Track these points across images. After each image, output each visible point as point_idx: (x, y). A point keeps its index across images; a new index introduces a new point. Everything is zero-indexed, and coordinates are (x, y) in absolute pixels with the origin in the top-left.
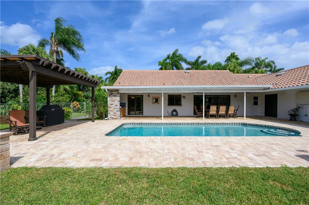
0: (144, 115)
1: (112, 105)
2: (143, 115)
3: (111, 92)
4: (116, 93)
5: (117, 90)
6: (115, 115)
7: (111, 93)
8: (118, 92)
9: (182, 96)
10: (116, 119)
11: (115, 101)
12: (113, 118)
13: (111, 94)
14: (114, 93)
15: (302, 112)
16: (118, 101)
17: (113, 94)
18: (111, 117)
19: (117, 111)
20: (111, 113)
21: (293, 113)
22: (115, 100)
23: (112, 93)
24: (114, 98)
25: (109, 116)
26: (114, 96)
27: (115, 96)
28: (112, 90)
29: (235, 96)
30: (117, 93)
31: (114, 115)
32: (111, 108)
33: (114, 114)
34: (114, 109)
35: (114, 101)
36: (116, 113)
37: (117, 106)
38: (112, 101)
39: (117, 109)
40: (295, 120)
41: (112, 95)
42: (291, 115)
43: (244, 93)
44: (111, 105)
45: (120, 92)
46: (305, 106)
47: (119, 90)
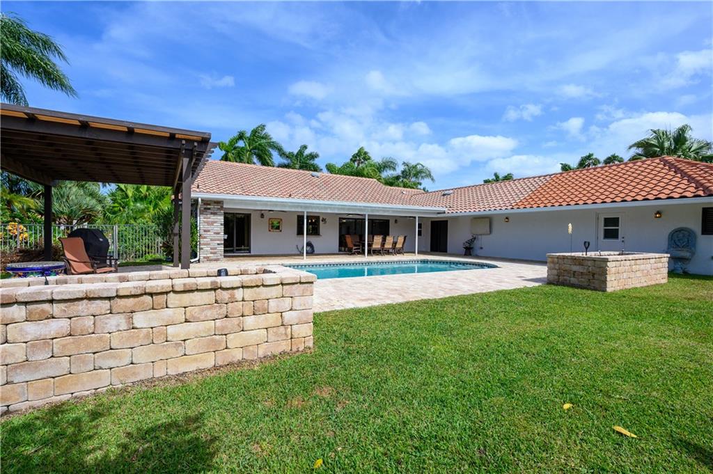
0: (252, 253)
1: (209, 231)
2: (250, 252)
3: (204, 204)
4: (215, 207)
5: (219, 202)
6: (215, 253)
7: (205, 206)
8: (222, 208)
9: (321, 219)
10: (217, 260)
11: (214, 224)
12: (209, 259)
13: (205, 209)
14: (212, 207)
15: (477, 244)
16: (221, 224)
17: (209, 209)
18: (204, 257)
19: (218, 244)
20: (206, 248)
21: (468, 245)
22: (215, 222)
23: (209, 207)
24: (213, 218)
25: (201, 255)
26: (212, 213)
27: (215, 214)
28: (208, 201)
29: (396, 221)
30: (219, 207)
31: (211, 253)
32: (205, 238)
33: (213, 251)
34: (212, 240)
35: (212, 223)
36: (215, 249)
37: (218, 233)
38: (208, 223)
39: (218, 240)
40: (470, 255)
41: (208, 211)
42: (466, 248)
43: (415, 218)
44: (205, 231)
45: (224, 206)
46: (480, 237)
47: (223, 201)
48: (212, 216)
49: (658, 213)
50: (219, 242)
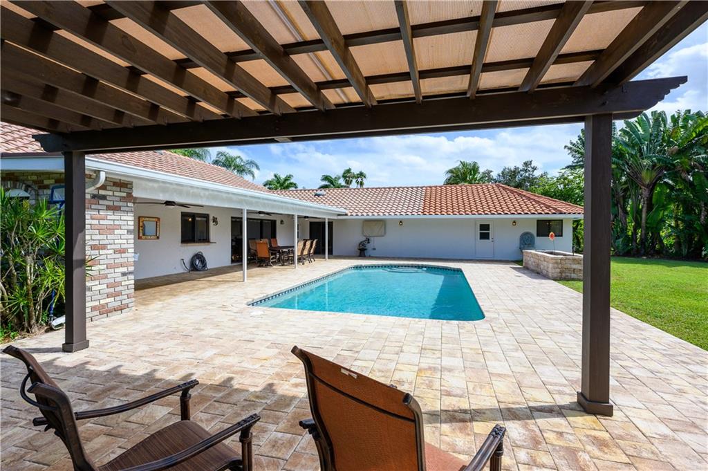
1: (104, 247)
4: (116, 194)
5: (124, 184)
6: (116, 295)
7: (96, 192)
8: (129, 195)
9: (211, 218)
10: (120, 309)
11: (116, 232)
12: (103, 310)
13: (94, 197)
14: (111, 193)
15: (369, 246)
16: (129, 232)
17: (104, 197)
18: (95, 307)
19: (124, 274)
20: (97, 286)
21: (361, 247)
22: (117, 227)
23: (103, 192)
24: (112, 218)
26: (109, 208)
27: (115, 209)
29: (282, 222)
30: (124, 195)
31: (109, 295)
32: (98, 263)
33: (112, 290)
34: (110, 266)
35: (110, 229)
36: (120, 284)
37: (124, 251)
38: (102, 229)
39: (123, 265)
40: (365, 256)
41: (101, 202)
42: (360, 250)
45: (135, 195)
46: (372, 238)
47: (132, 183)
48: (110, 213)
49: (514, 222)
50: (124, 270)
